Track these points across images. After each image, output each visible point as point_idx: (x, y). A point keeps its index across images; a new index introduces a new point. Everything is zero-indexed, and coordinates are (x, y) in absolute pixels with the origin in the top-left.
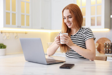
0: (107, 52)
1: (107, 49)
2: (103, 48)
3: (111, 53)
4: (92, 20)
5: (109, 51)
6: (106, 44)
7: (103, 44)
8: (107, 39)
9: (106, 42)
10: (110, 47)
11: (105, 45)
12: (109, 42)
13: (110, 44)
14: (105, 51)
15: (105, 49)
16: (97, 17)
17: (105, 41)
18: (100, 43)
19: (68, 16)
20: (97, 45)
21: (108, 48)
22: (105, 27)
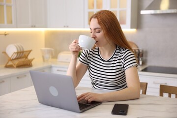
8: (133, 44)
13: (137, 51)
16: (120, 11)
19: (95, 29)
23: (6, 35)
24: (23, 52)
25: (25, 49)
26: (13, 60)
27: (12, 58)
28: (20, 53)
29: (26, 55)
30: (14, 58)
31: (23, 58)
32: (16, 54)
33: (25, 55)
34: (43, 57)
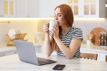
0: (102, 44)
1: (102, 41)
2: (98, 39)
3: (106, 46)
4: (86, 8)
5: (104, 43)
6: (101, 34)
7: (98, 35)
8: (103, 29)
9: (101, 33)
10: (105, 38)
11: (100, 37)
12: (105, 33)
13: (105, 35)
14: (100, 43)
15: (99, 41)
16: (91, 5)
17: (100, 31)
18: (95, 34)
19: (58, 14)
20: (91, 36)
21: (103, 39)
22: (100, 17)
23: (9, 22)
24: (20, 35)
25: (22, 33)
26: (13, 40)
27: (12, 39)
28: (18, 35)
29: (23, 37)
30: (14, 39)
31: (20, 39)
32: (15, 36)
33: (21, 37)
34: (35, 39)
